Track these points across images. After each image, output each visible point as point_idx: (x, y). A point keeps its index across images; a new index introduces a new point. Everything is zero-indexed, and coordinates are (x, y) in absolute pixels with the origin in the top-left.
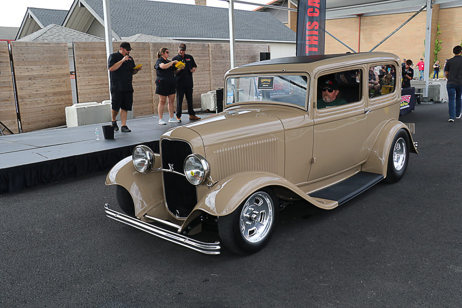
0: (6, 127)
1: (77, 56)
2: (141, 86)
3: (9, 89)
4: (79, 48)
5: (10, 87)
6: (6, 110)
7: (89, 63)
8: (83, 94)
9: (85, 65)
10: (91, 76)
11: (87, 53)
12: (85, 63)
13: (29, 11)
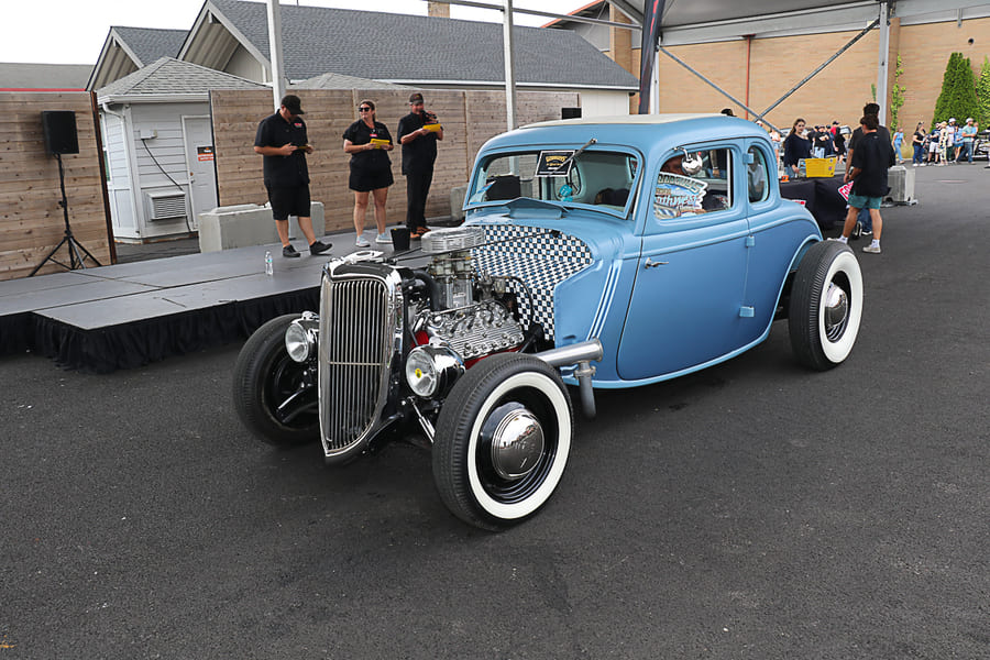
0: (88, 254)
1: (218, 116)
2: (337, 173)
3: (92, 181)
4: (220, 102)
5: (95, 177)
6: (88, 220)
7: (240, 131)
8: (229, 189)
9: (231, 135)
10: (243, 154)
11: (235, 111)
12: (232, 130)
13: (114, 33)
